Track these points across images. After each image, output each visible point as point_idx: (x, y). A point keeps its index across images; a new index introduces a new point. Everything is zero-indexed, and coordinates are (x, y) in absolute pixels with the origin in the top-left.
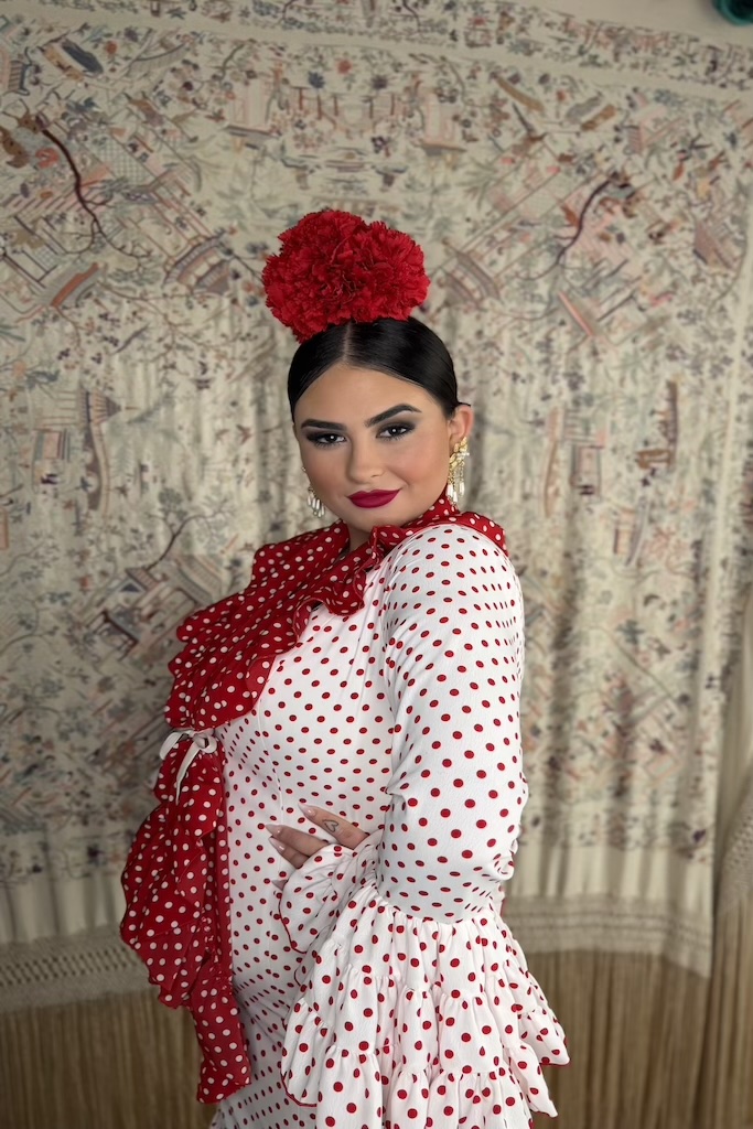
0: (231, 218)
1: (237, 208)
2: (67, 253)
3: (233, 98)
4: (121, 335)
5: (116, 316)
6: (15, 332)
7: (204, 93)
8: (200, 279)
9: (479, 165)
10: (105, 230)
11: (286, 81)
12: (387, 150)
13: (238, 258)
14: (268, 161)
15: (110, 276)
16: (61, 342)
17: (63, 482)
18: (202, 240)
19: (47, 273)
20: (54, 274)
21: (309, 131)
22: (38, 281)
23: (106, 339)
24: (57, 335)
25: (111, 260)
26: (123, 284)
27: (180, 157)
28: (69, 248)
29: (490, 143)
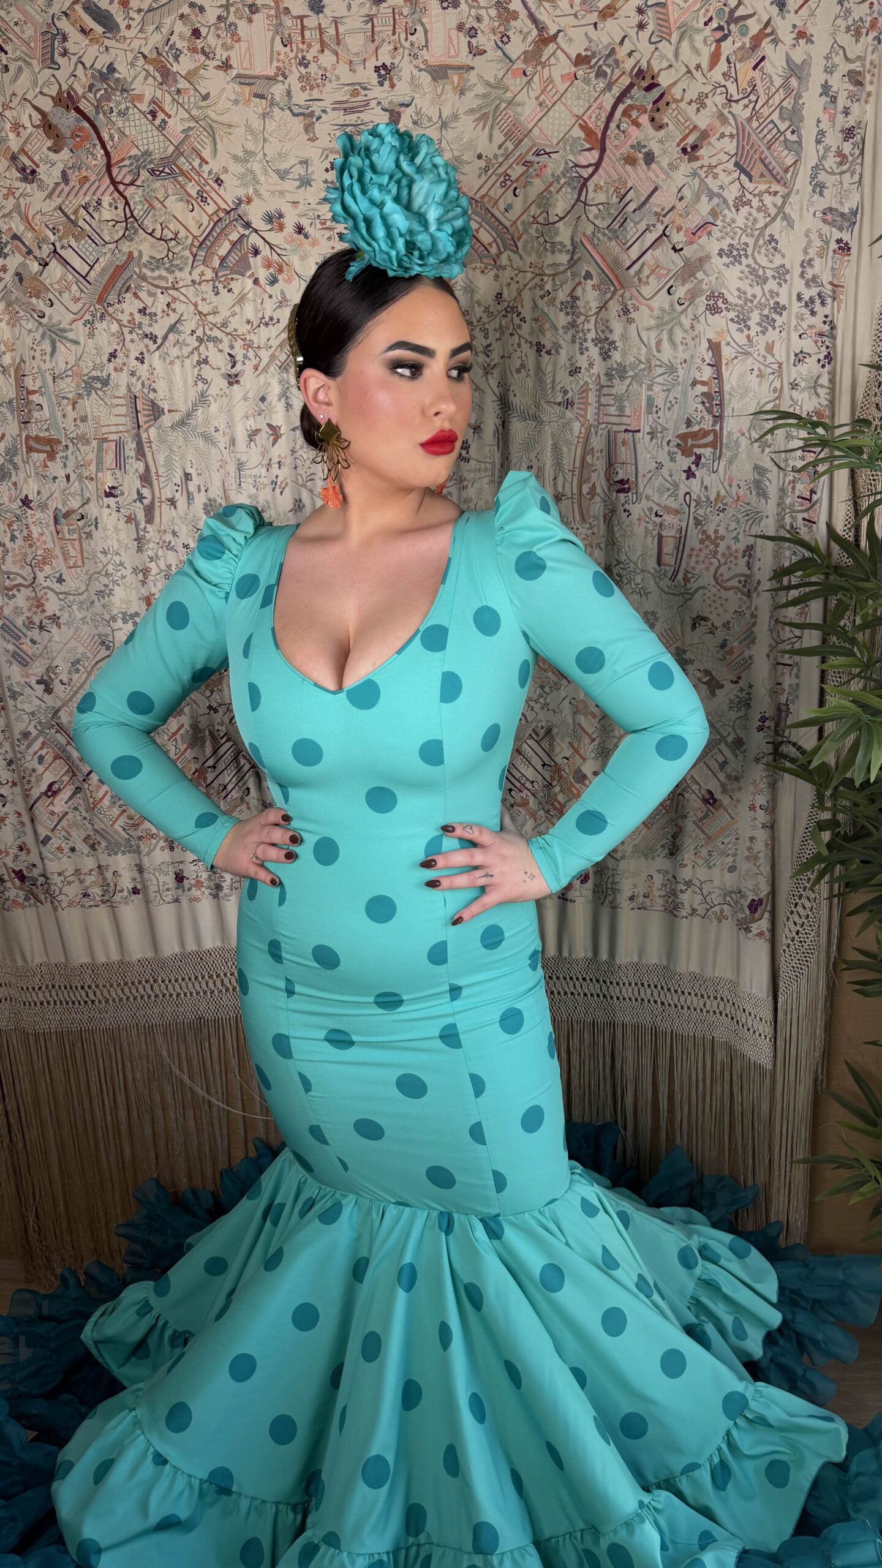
0: (245, 185)
1: (252, 172)
2: (107, 243)
3: (239, 40)
4: (159, 330)
5: (153, 310)
6: (70, 335)
7: (212, 40)
8: (223, 260)
9: (488, 84)
10: (135, 213)
11: (287, 10)
12: (391, 79)
13: (256, 231)
14: (276, 109)
15: (145, 266)
16: (110, 343)
17: (122, 494)
18: (222, 215)
19: (92, 267)
20: (97, 267)
21: (313, 68)
22: (84, 278)
23: (146, 336)
24: (105, 334)
25: (145, 247)
26: (157, 273)
27: (193, 118)
28: (107, 239)
29: (500, 53)
